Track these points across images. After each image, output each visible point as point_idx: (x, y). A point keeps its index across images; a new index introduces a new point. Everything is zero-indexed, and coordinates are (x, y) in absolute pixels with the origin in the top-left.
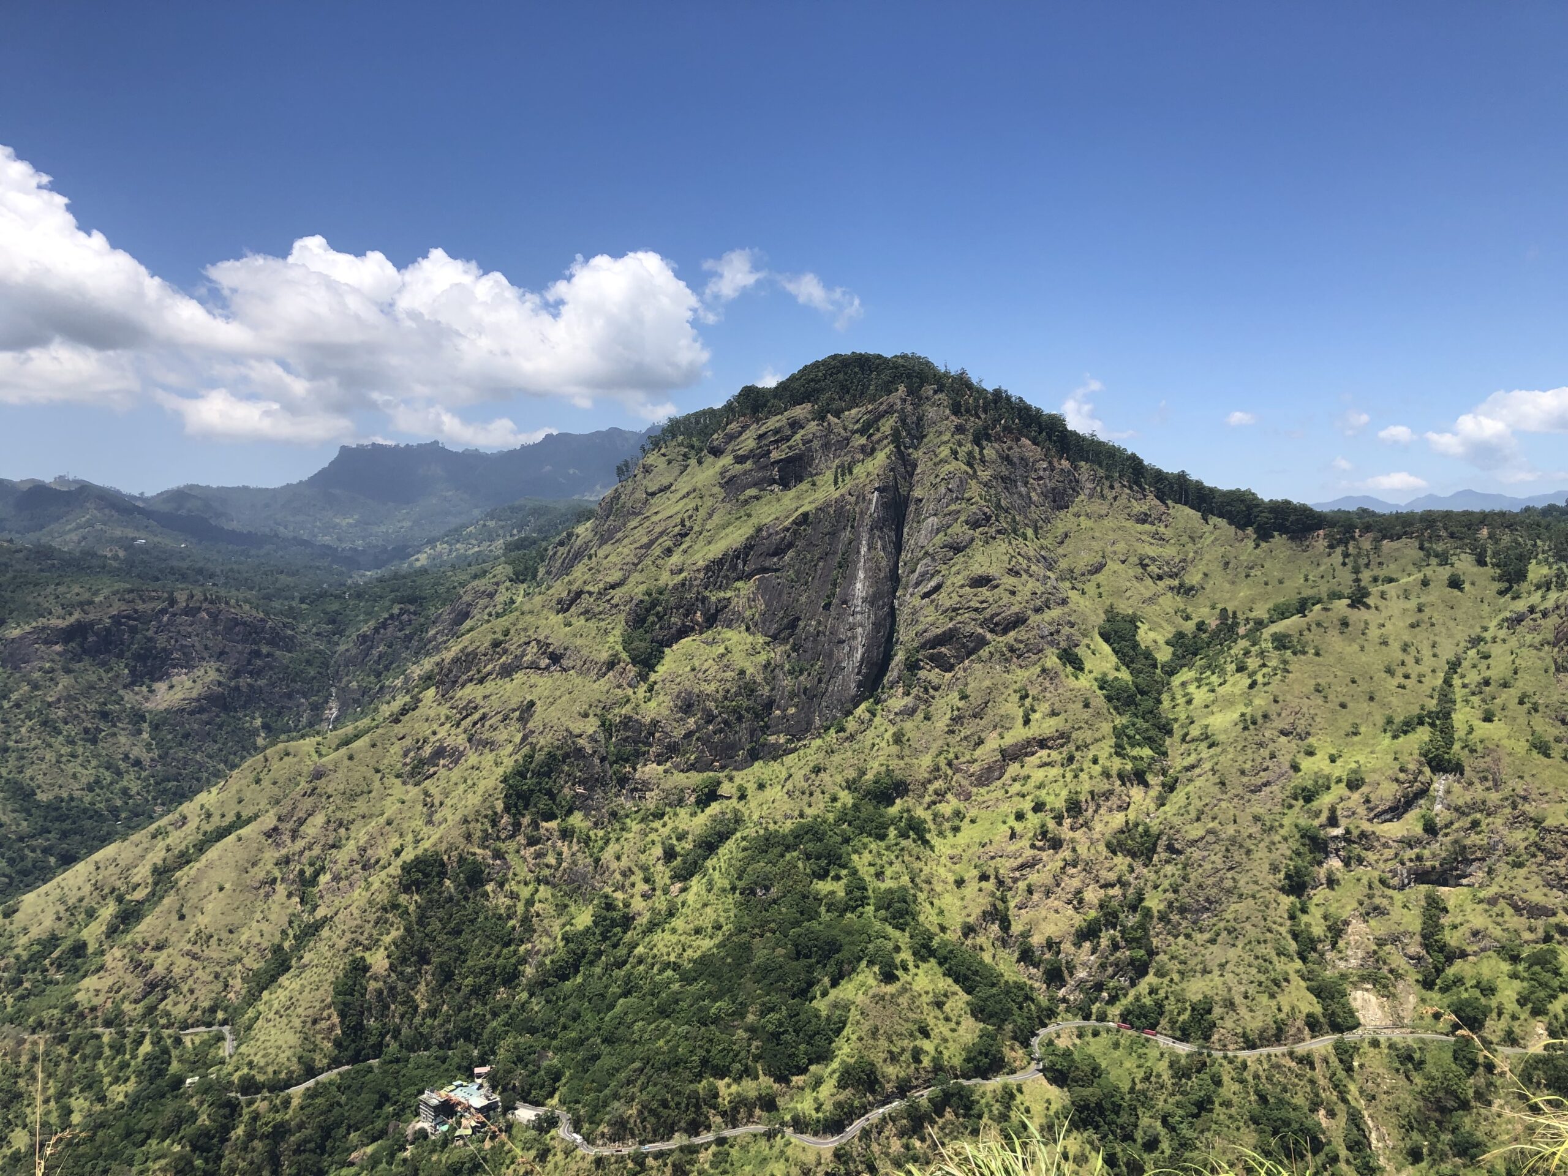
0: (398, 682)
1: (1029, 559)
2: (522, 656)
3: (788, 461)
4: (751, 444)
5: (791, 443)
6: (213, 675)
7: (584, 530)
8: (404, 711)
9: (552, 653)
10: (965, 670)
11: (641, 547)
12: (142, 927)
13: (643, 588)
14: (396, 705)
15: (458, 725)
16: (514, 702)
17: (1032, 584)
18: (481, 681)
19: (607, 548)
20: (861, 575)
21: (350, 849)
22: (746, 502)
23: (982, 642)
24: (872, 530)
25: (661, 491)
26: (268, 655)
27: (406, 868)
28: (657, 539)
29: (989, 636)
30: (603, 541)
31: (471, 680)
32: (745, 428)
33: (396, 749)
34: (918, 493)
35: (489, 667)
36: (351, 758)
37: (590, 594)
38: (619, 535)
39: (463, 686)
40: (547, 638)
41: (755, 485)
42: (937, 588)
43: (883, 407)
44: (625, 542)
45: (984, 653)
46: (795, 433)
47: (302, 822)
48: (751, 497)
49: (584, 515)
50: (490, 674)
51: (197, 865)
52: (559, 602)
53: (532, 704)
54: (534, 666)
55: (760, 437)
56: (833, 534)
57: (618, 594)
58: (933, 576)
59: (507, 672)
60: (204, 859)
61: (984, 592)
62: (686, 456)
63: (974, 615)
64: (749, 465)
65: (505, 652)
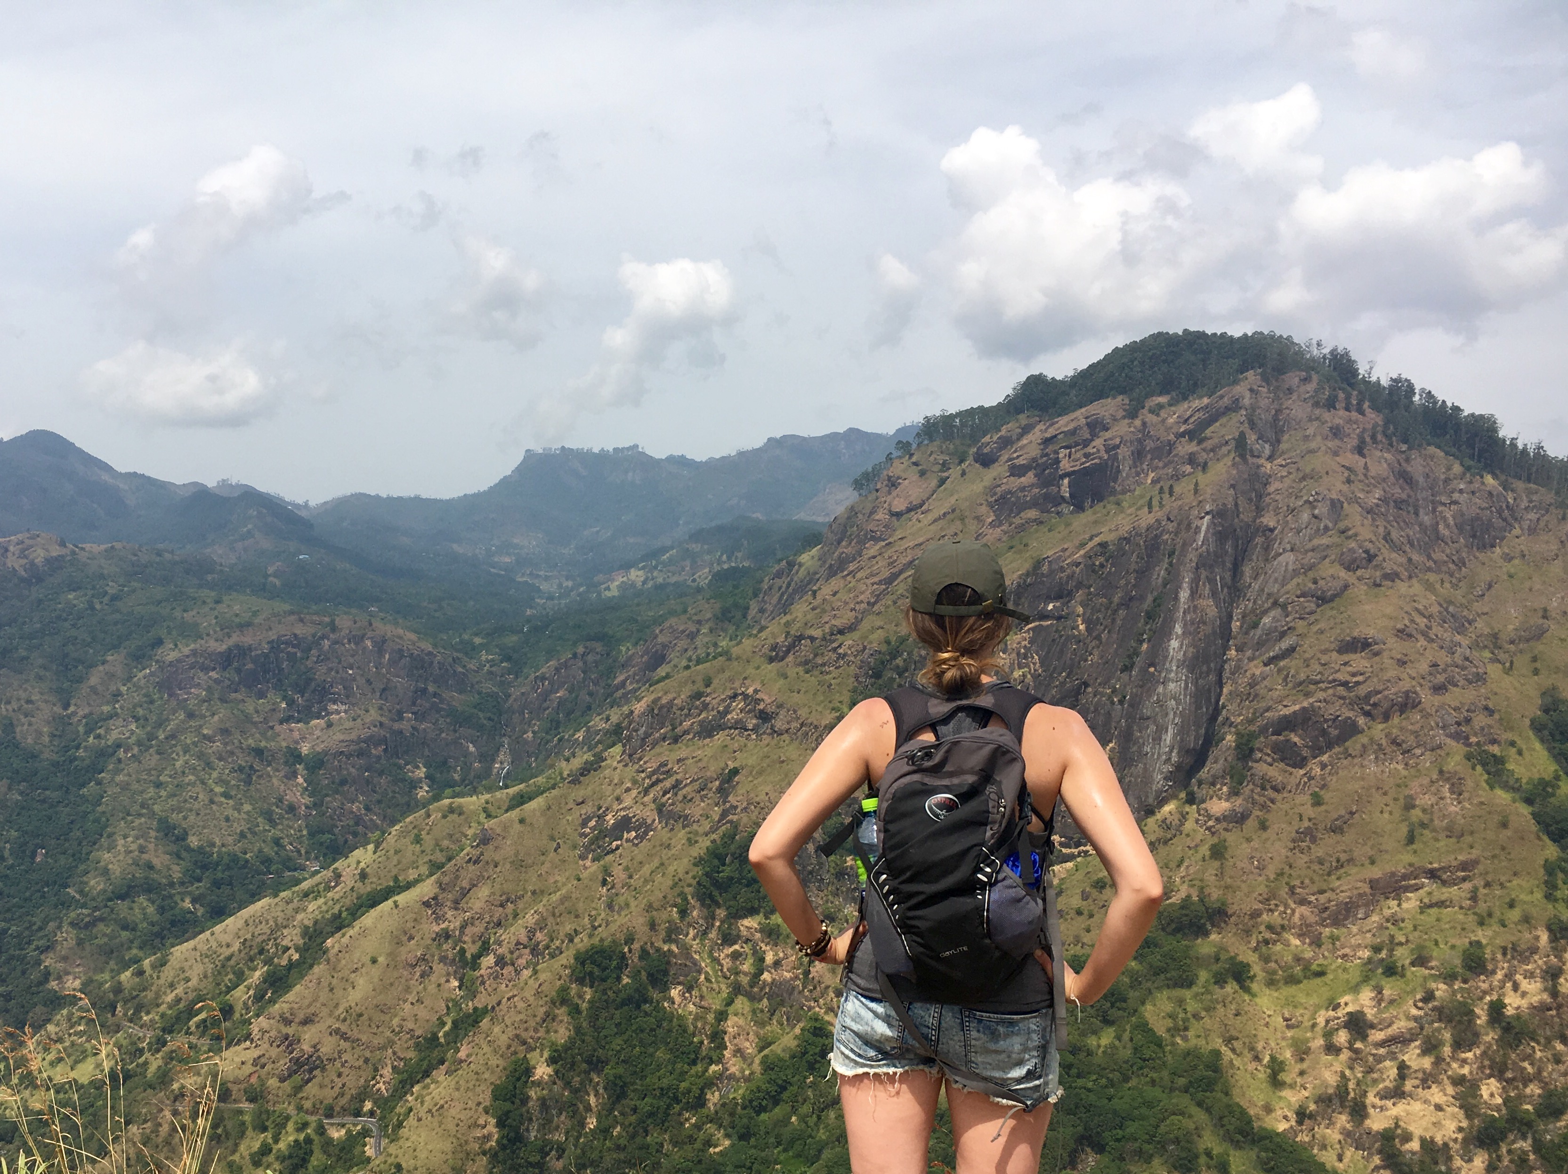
0: (580, 735)
1: (1430, 617)
2: (727, 711)
3: (1085, 472)
4: (1034, 451)
5: (1090, 450)
6: (374, 715)
7: (808, 558)
8: (586, 770)
9: (762, 712)
10: (1323, 766)
11: (880, 583)
12: (291, 996)
13: (879, 634)
14: (577, 763)
15: (646, 792)
16: (713, 769)
17: (1433, 654)
18: (676, 740)
19: (836, 583)
20: (1178, 629)
21: (517, 931)
22: (1021, 528)
23: (1350, 730)
24: (1197, 568)
25: (909, 510)
26: (435, 695)
27: (581, 959)
28: (901, 572)
29: (1361, 721)
30: (832, 572)
31: (664, 739)
32: (1026, 430)
33: (574, 817)
34: (1269, 520)
35: (686, 724)
36: (522, 821)
37: (812, 639)
38: (852, 567)
39: (654, 745)
40: (756, 691)
41: (1034, 504)
42: (1291, 651)
43: (1226, 401)
44: (859, 575)
45: (1354, 744)
46: (1094, 436)
47: (465, 893)
48: (1028, 521)
49: (811, 539)
50: (686, 732)
51: (351, 932)
52: (774, 648)
53: (735, 772)
54: (740, 726)
55: (1047, 441)
56: (1143, 573)
57: (848, 642)
58: (1283, 635)
59: (707, 731)
60: (357, 924)
61: (1359, 661)
62: (945, 466)
63: (1341, 690)
64: (1029, 478)
65: (705, 706)
